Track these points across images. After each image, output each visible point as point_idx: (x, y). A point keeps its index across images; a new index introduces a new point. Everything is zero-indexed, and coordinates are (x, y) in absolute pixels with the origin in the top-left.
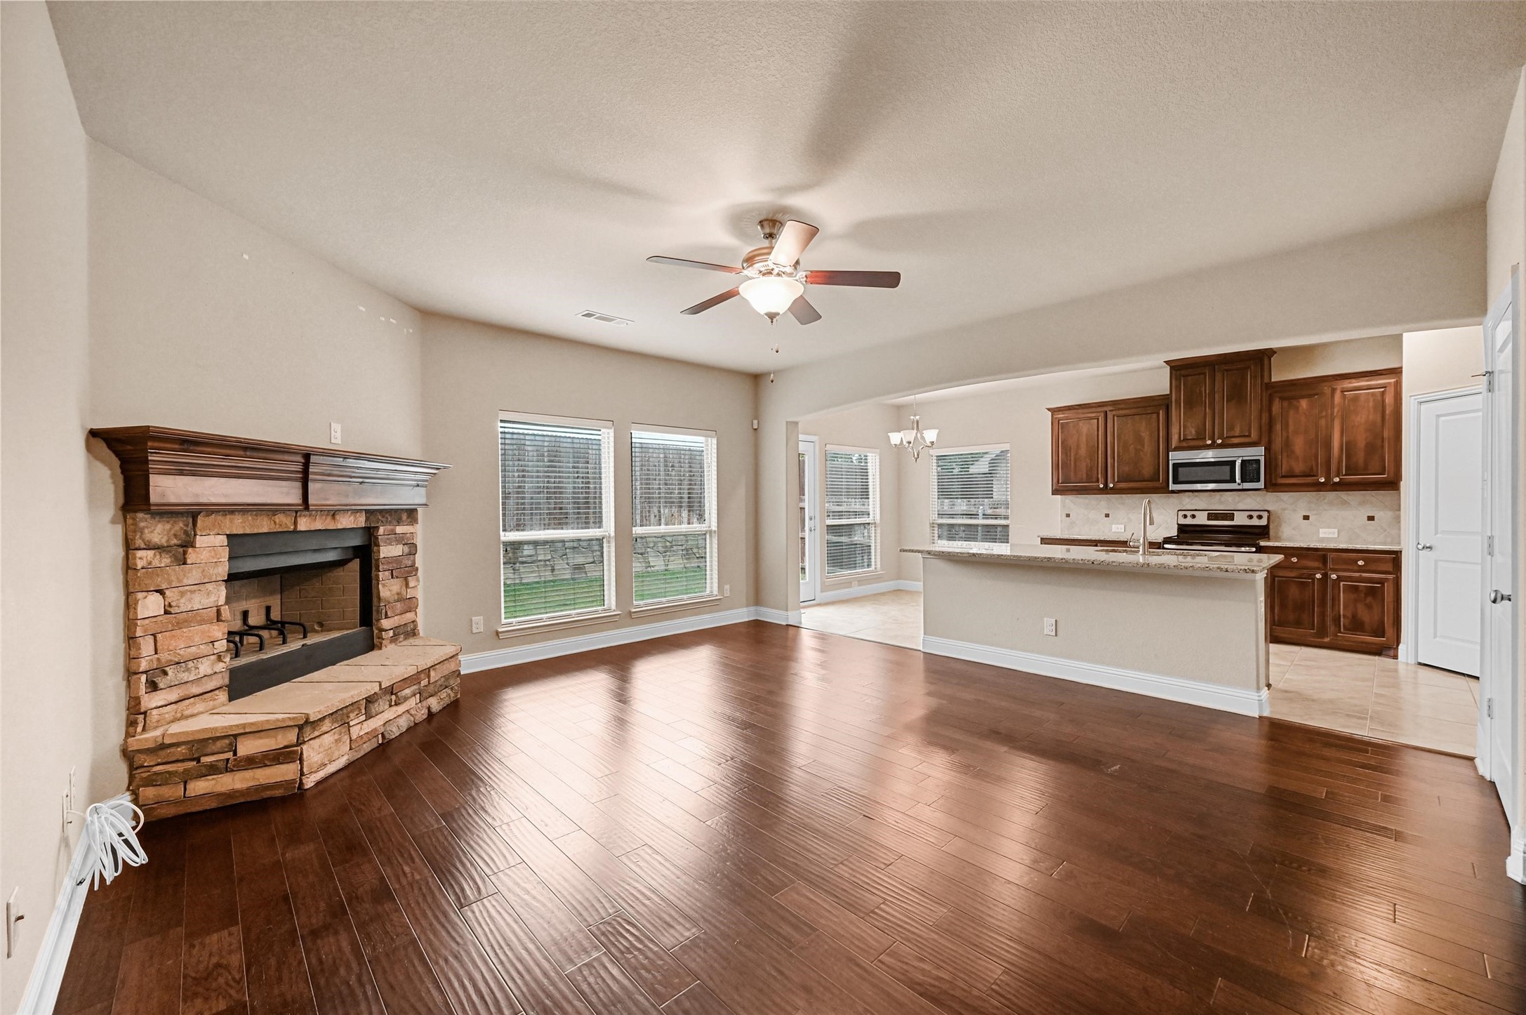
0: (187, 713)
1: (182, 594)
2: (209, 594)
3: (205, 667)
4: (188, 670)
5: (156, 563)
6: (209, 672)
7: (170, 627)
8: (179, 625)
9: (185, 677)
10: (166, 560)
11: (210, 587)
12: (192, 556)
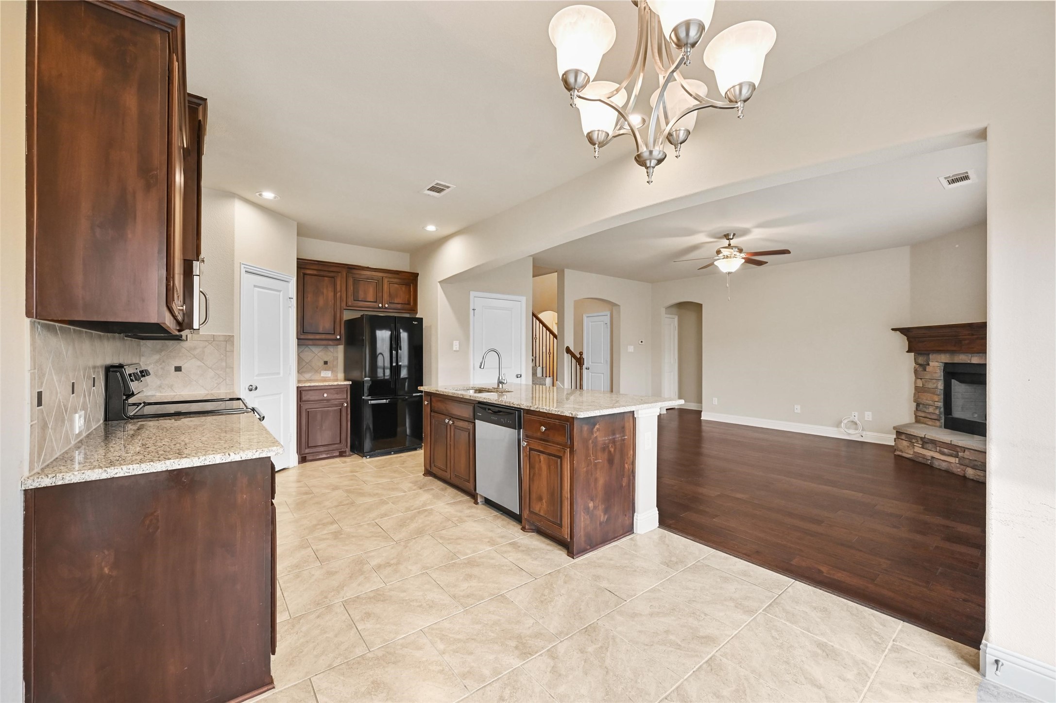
0: (927, 423)
1: (926, 382)
2: (934, 383)
3: (931, 410)
4: (926, 408)
5: (918, 369)
6: (932, 411)
7: (922, 391)
8: (925, 392)
9: (924, 409)
10: (921, 369)
11: (934, 381)
12: (928, 369)
